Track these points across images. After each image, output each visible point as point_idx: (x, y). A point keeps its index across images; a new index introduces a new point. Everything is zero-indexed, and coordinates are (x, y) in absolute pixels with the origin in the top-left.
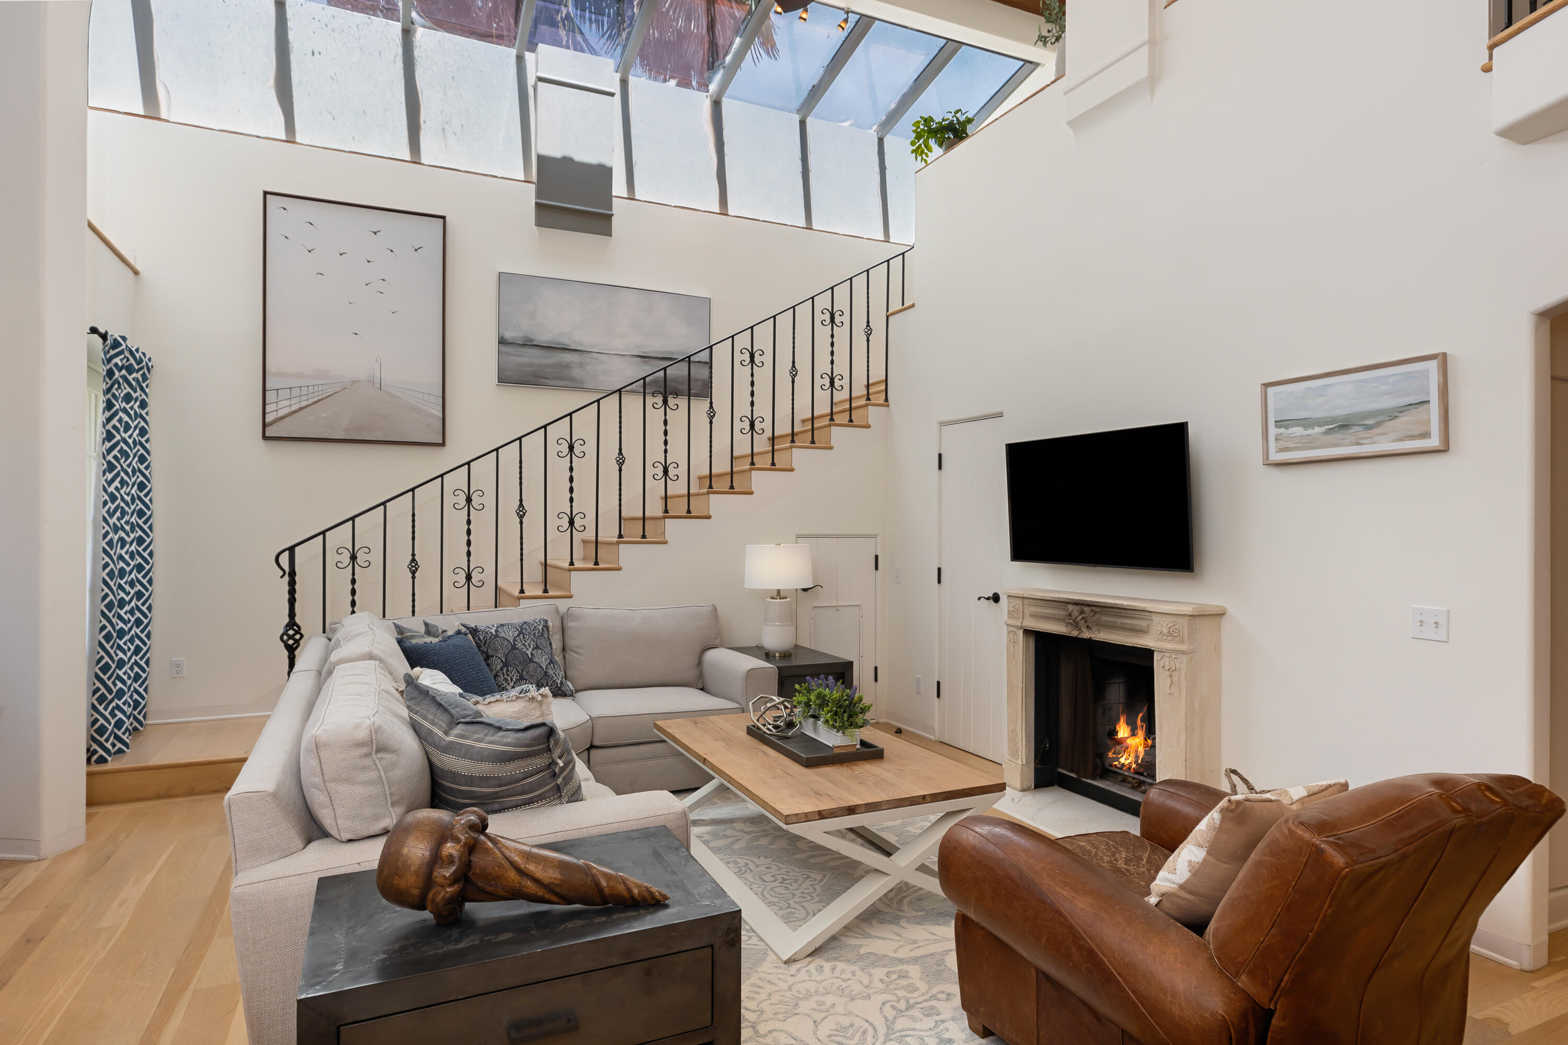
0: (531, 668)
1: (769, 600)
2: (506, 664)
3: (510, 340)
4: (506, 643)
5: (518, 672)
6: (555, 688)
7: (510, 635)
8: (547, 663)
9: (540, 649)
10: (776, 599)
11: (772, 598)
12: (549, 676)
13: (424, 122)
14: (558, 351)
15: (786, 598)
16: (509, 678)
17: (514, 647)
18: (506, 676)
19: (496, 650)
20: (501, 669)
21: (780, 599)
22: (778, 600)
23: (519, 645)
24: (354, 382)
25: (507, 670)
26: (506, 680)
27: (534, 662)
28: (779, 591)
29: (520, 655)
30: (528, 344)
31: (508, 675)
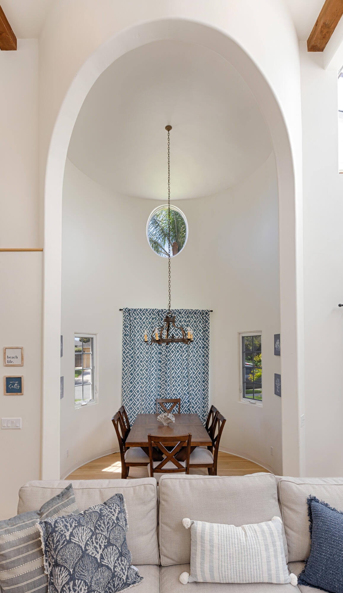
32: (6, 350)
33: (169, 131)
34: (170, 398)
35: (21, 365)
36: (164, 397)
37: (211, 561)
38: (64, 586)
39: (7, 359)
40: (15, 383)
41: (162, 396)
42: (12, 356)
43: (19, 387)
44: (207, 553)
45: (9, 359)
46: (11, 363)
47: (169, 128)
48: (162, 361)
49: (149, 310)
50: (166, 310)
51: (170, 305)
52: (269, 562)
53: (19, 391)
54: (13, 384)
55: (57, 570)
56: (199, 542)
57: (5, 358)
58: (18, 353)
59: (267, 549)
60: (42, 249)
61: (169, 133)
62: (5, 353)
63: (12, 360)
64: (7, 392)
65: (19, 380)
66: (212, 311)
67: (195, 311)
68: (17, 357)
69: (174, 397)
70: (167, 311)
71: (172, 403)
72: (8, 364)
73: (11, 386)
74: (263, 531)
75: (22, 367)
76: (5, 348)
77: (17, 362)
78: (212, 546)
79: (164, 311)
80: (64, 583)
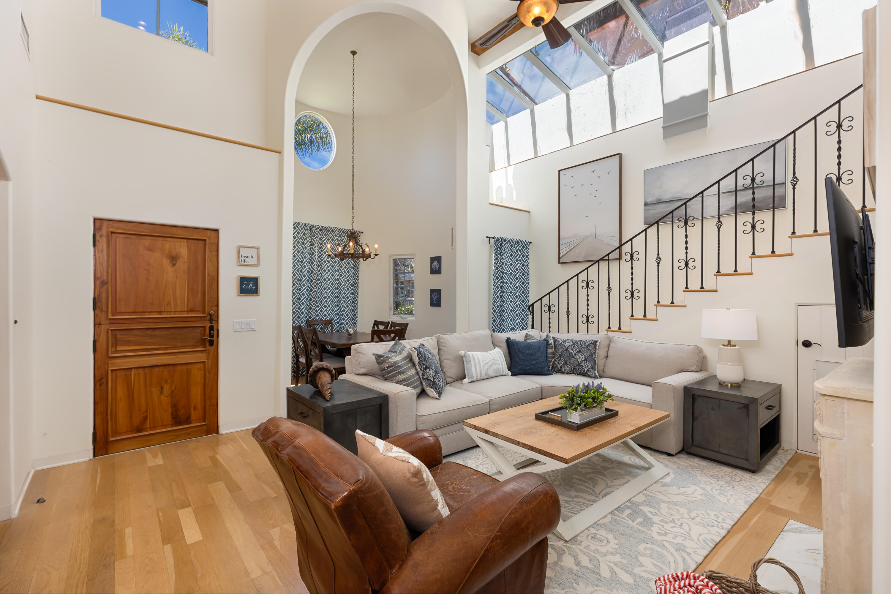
0: (572, 360)
1: (722, 346)
2: (560, 356)
3: (650, 203)
4: (564, 347)
5: (565, 361)
6: (584, 372)
7: (567, 344)
8: (582, 360)
9: (581, 353)
10: (728, 346)
11: (724, 345)
12: (580, 366)
13: (618, 114)
14: (675, 202)
15: (735, 346)
16: (560, 362)
17: (567, 350)
18: (559, 361)
19: (559, 350)
20: (558, 358)
21: (730, 346)
22: (729, 347)
23: (570, 349)
24: (586, 237)
25: (560, 359)
26: (559, 363)
27: (575, 358)
28: (729, 342)
29: (568, 353)
30: (659, 202)
31: (560, 361)
32: (241, 248)
33: (354, 56)
34: (319, 320)
35: (257, 265)
36: (314, 318)
37: (480, 367)
38: (434, 377)
39: (241, 258)
40: (250, 284)
41: (313, 317)
42: (246, 255)
43: (254, 287)
44: (477, 364)
45: (243, 259)
46: (245, 263)
47: (354, 53)
48: (313, 280)
49: (301, 224)
50: (318, 226)
51: (353, 222)
52: (502, 364)
53: (255, 291)
54: (248, 285)
55: (427, 371)
56: (472, 360)
57: (239, 257)
58: (254, 252)
59: (500, 359)
60: (280, 152)
61: (354, 58)
62: (239, 252)
63: (247, 259)
64: (241, 293)
65: (255, 280)
66: (362, 233)
67: (347, 230)
68: (252, 257)
69: (325, 318)
70: (320, 227)
71: (322, 325)
72: (242, 263)
73: (245, 287)
74: (496, 352)
75: (259, 267)
76: (239, 247)
77: (254, 261)
78: (479, 360)
79: (317, 227)
80: (434, 375)
